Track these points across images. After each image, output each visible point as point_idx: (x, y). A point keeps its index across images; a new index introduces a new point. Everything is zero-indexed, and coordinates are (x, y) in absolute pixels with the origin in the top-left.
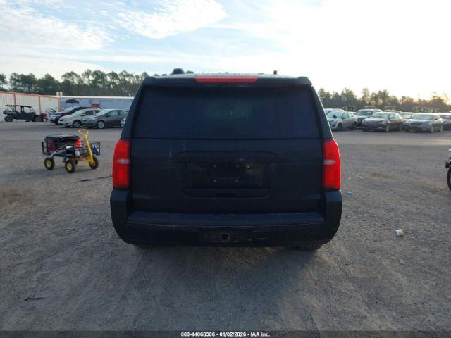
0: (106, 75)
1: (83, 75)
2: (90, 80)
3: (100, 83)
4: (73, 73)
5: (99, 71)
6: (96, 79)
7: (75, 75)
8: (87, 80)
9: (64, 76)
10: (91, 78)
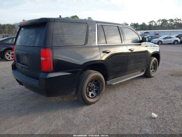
0: (167, 21)
1: (157, 21)
2: (160, 23)
3: (165, 24)
4: (153, 21)
5: (165, 19)
6: (163, 22)
7: (154, 22)
8: (159, 23)
9: (149, 22)
10: (161, 22)
